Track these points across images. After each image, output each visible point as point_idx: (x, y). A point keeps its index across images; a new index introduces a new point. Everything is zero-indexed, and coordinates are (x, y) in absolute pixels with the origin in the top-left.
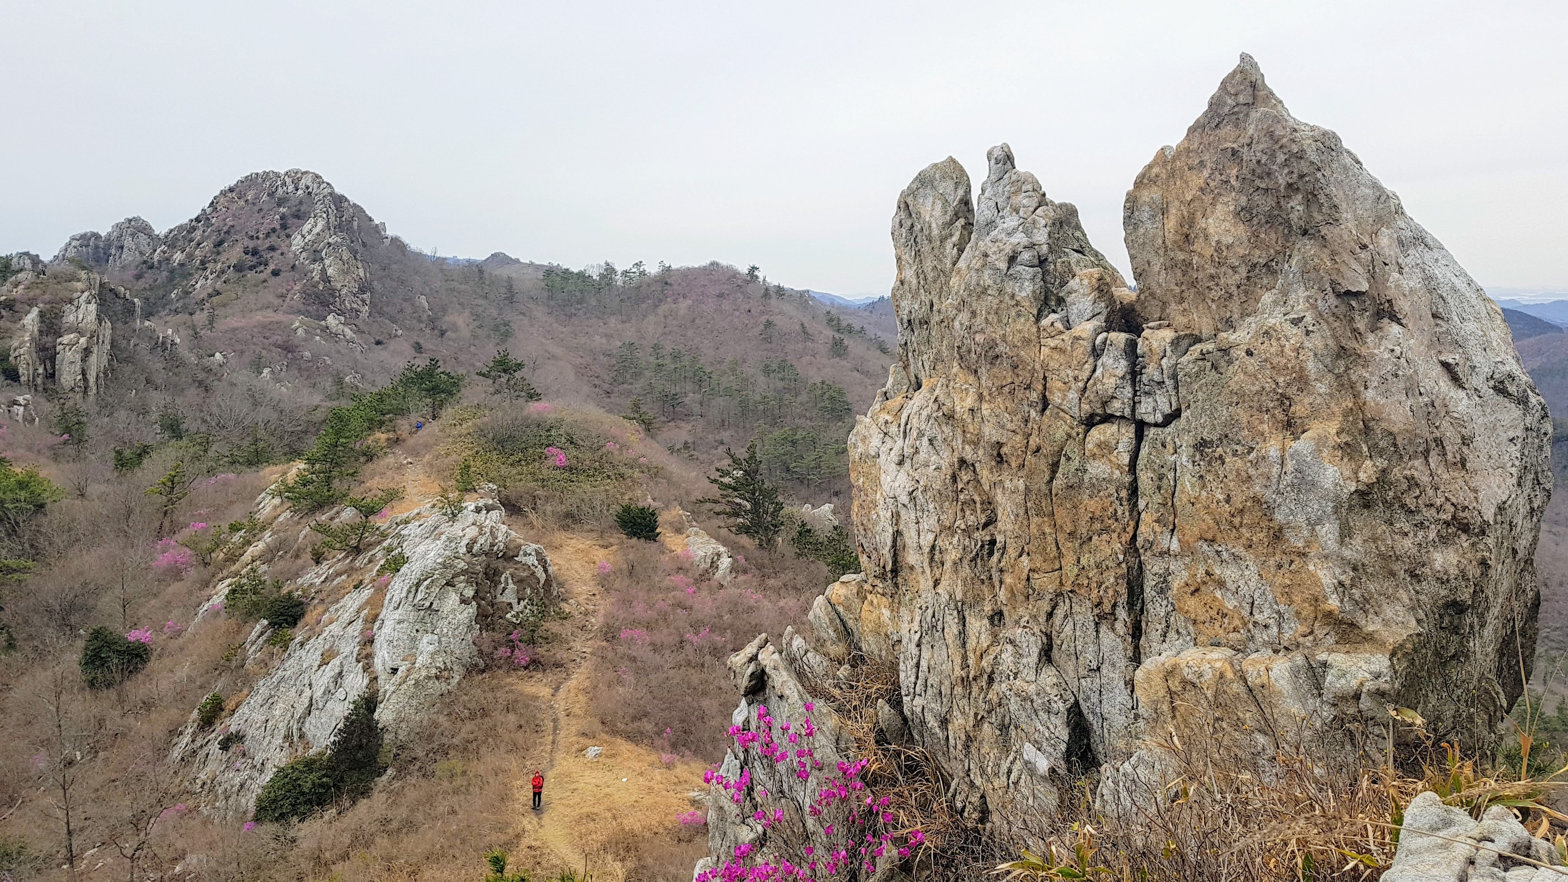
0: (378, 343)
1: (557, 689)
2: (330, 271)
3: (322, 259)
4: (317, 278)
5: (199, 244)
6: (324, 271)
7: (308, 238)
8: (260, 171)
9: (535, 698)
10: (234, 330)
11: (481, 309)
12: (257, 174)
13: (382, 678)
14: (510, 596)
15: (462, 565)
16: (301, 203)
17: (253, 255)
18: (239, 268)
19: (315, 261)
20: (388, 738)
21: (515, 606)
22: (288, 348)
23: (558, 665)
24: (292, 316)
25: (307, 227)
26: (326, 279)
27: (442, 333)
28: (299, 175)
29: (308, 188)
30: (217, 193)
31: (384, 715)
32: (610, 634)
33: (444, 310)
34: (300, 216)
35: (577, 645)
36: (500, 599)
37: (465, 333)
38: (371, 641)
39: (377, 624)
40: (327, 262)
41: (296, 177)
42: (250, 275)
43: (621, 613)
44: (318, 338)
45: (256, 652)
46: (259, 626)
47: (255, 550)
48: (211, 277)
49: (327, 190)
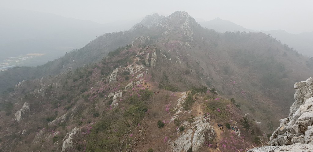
2: (187, 33)
4: (185, 34)
7: (185, 26)
13: (193, 144)
16: (184, 19)
19: (185, 31)
21: (210, 138)
22: (179, 48)
24: (180, 42)
28: (184, 13)
29: (185, 15)
31: (193, 150)
34: (183, 21)
36: (208, 136)
38: (192, 139)
39: (193, 137)
40: (187, 31)
44: (184, 46)
45: (178, 132)
46: (179, 129)
47: (178, 112)
48: (168, 31)
49: (189, 17)
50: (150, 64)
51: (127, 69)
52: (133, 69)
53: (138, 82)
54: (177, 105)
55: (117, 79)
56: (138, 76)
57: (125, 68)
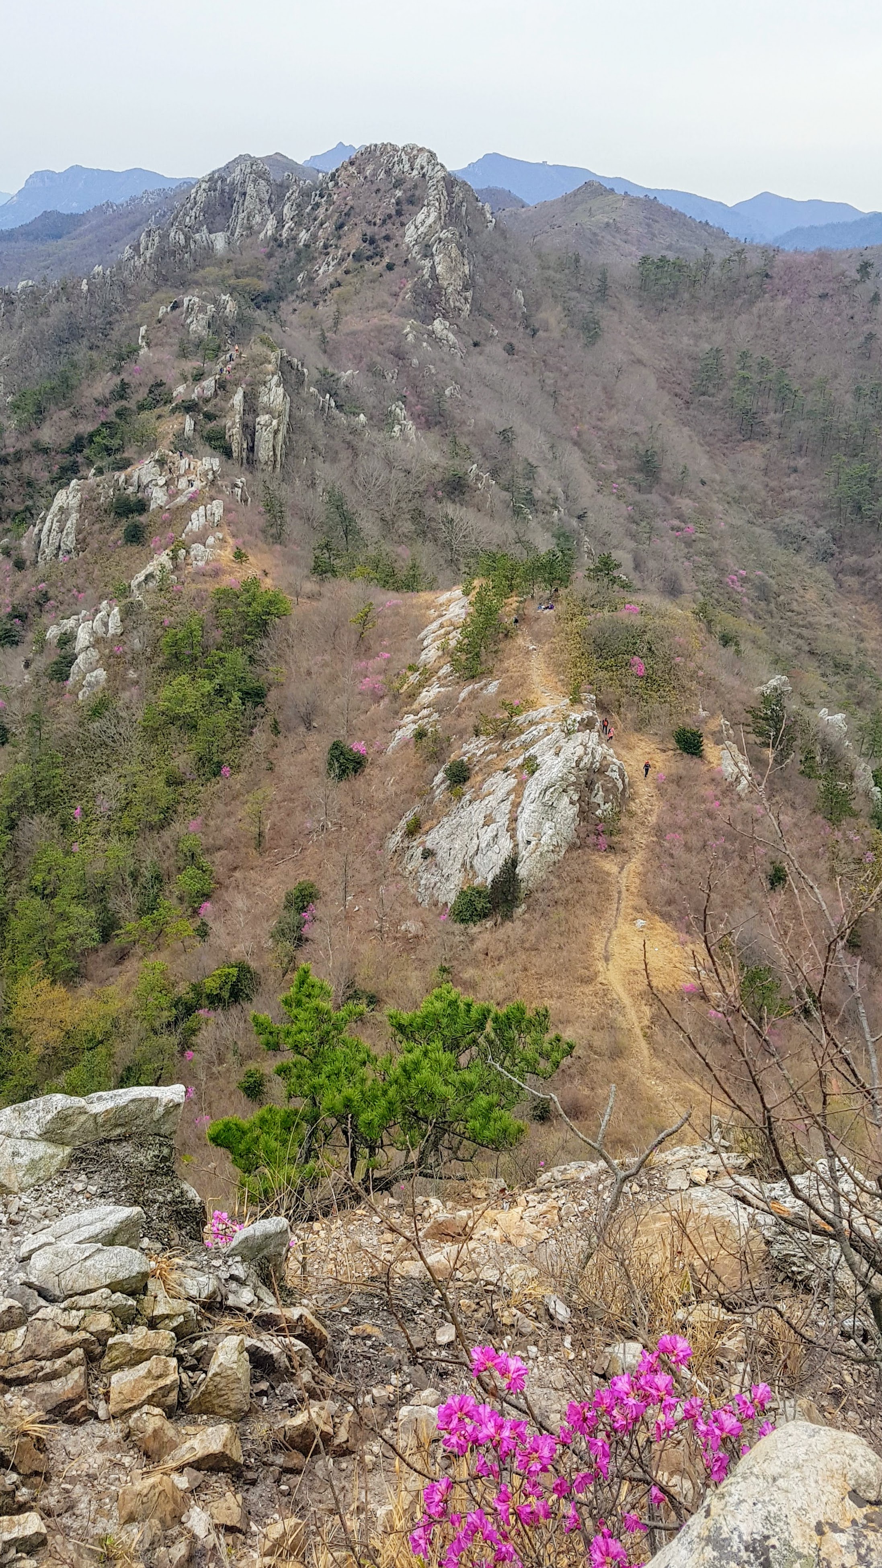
0: (476, 345)
1: (622, 868)
2: (439, 269)
4: (427, 277)
5: (322, 225)
6: (433, 267)
7: (422, 229)
8: (379, 143)
9: (608, 874)
10: (353, 333)
11: (573, 303)
12: (376, 146)
13: (521, 845)
14: (599, 799)
15: (573, 779)
16: (415, 187)
17: (370, 244)
18: (357, 257)
19: (426, 256)
20: (523, 885)
21: (602, 807)
22: (399, 355)
23: (624, 851)
24: (403, 320)
25: (420, 217)
26: (434, 277)
27: (535, 332)
28: (415, 152)
29: (422, 168)
30: (339, 165)
31: (522, 871)
32: (659, 832)
33: (538, 304)
34: (414, 201)
35: (637, 837)
36: (593, 800)
37: (556, 334)
38: (516, 820)
39: (520, 809)
40: (437, 259)
41: (412, 153)
42: (368, 265)
43: (668, 819)
44: (425, 344)
45: (440, 794)
46: (441, 775)
47: (428, 695)
48: (332, 263)
49: (441, 174)
50: (251, 449)
51: (126, 482)
52: (161, 482)
53: (197, 549)
54: (423, 657)
55: (82, 543)
56: (197, 521)
57: (122, 476)
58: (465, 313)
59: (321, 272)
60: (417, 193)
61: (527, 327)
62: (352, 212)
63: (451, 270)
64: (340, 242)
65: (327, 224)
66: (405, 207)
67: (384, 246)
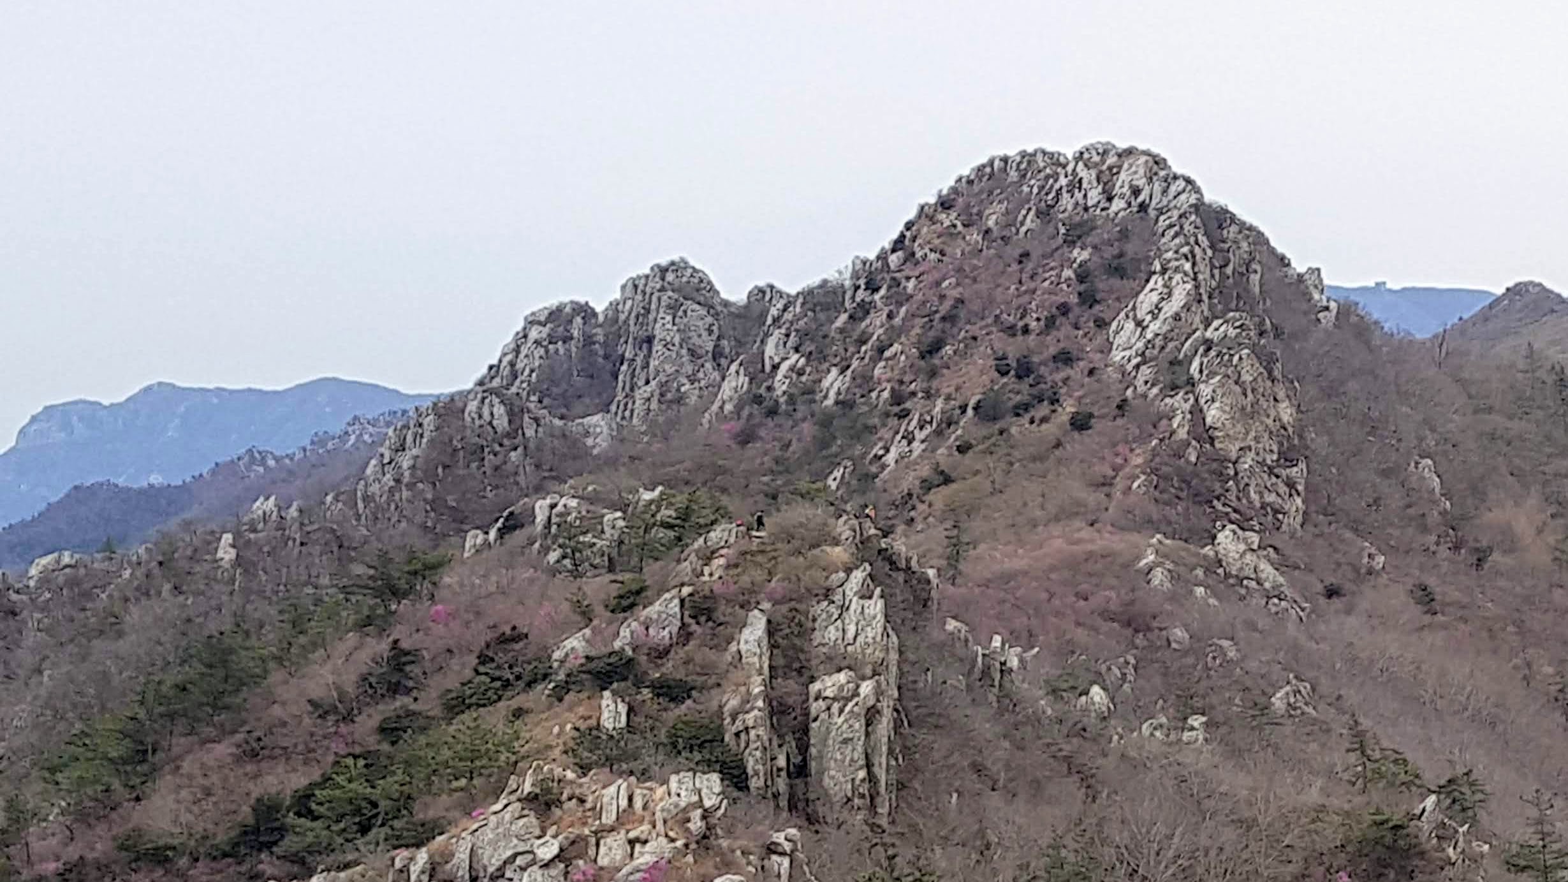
0: (1332, 593)
2: (1213, 414)
3: (1191, 383)
4: (1182, 434)
5: (881, 351)
6: (1197, 412)
7: (1154, 327)
8: (1013, 152)
10: (1007, 578)
12: (1005, 160)
17: (1019, 377)
18: (987, 411)
19: (1175, 387)
24: (1135, 537)
25: (1147, 299)
26: (1203, 433)
27: (1480, 556)
30: (912, 214)
33: (1477, 491)
34: (1125, 267)
37: (1538, 554)
40: (1205, 390)
41: (1105, 164)
42: (1018, 427)
48: (920, 435)
49: (1187, 200)
50: (800, 771)
52: (545, 854)
58: (1292, 521)
59: (890, 458)
60: (1130, 248)
61: (1456, 547)
62: (962, 314)
63: (1249, 414)
64: (935, 384)
65: (896, 347)
66: (1102, 284)
67: (1059, 376)
